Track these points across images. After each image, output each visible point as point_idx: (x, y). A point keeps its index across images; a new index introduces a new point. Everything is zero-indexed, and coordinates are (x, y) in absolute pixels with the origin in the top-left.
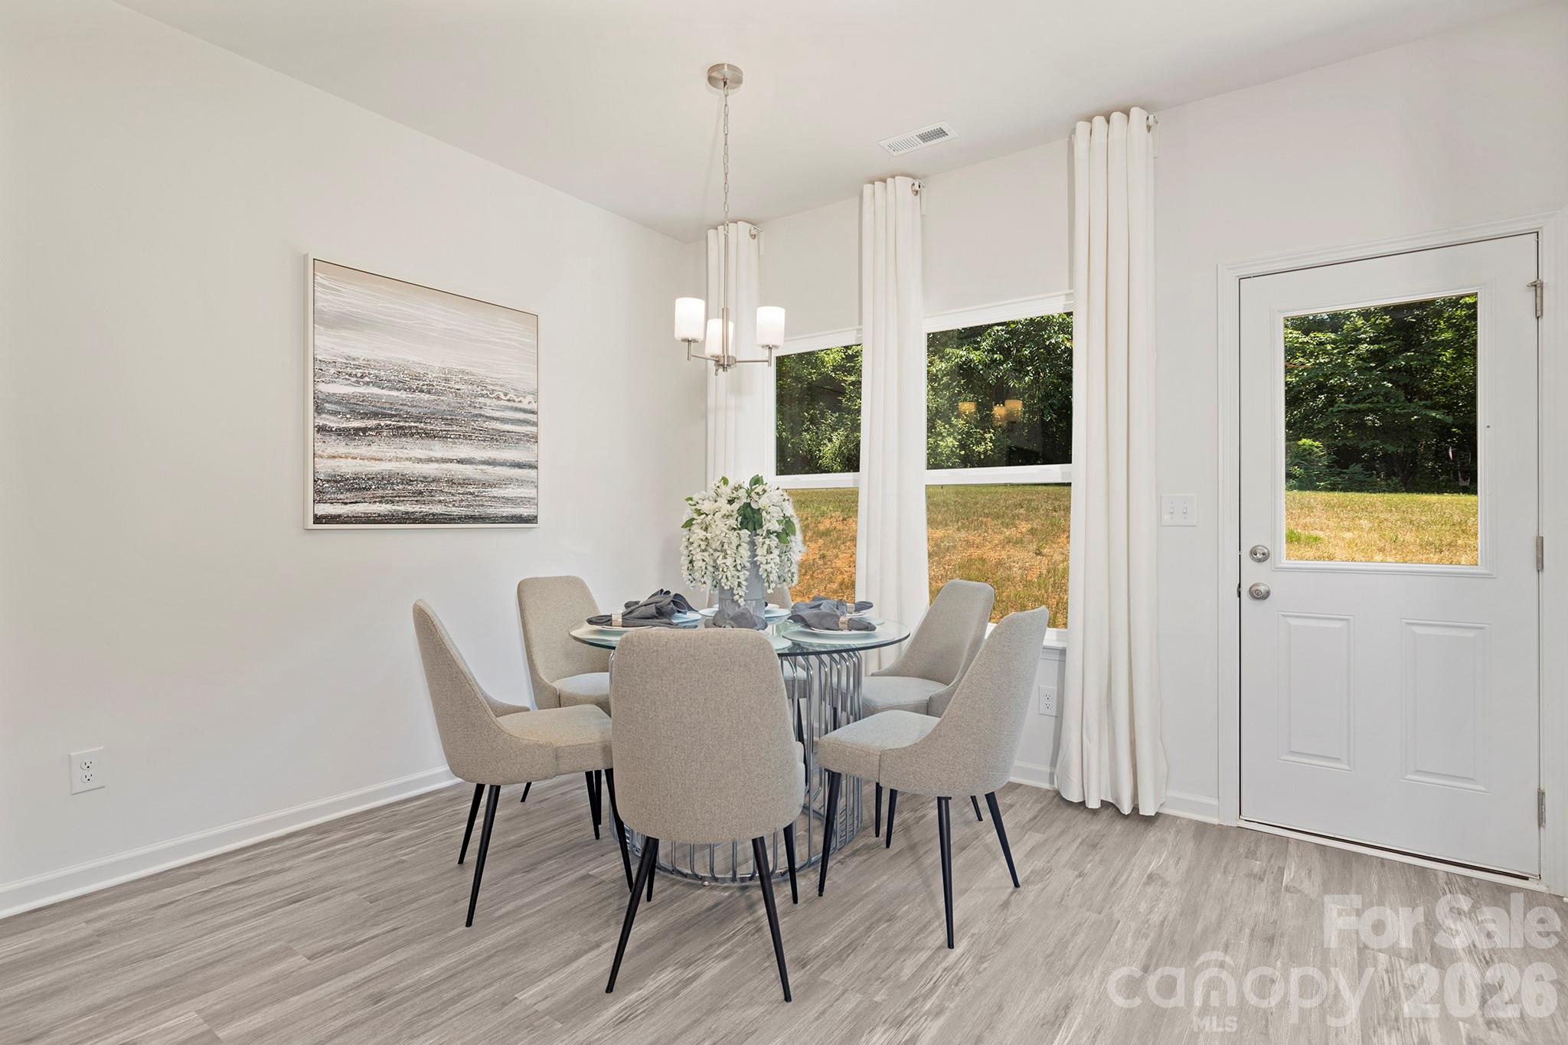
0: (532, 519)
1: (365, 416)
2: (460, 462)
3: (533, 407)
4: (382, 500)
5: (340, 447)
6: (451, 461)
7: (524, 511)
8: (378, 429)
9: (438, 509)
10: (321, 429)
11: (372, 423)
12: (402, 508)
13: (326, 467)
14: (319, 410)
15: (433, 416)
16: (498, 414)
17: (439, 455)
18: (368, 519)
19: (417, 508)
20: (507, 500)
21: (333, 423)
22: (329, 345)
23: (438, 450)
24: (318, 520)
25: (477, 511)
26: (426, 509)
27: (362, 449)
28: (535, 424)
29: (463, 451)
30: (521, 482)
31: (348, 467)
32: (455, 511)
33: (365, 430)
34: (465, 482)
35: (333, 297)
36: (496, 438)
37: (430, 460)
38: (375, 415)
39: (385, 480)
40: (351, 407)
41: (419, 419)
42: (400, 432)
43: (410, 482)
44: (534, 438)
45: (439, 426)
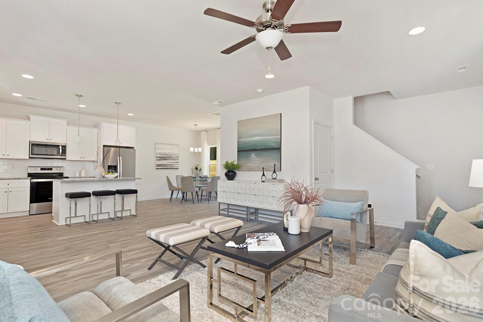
0: (178, 169)
1: (161, 158)
2: (170, 162)
3: (178, 156)
4: (162, 167)
5: (158, 161)
6: (169, 162)
7: (177, 168)
8: (162, 159)
9: (168, 168)
10: (157, 160)
11: (161, 159)
12: (164, 167)
13: (157, 163)
14: (157, 158)
15: (167, 158)
16: (174, 157)
17: (168, 162)
18: (161, 169)
19: (165, 167)
20: (175, 166)
21: (158, 159)
22: (158, 151)
23: (168, 161)
24: (156, 169)
25: (172, 168)
26: (166, 168)
27: (160, 161)
28: (178, 158)
29: (170, 161)
30: (177, 164)
31: (159, 163)
32: (170, 168)
33: (161, 160)
34: (171, 165)
35: (158, 146)
36: (174, 159)
37: (167, 162)
38: (162, 158)
39: (162, 165)
40: (160, 157)
41: (166, 158)
42: (164, 159)
43: (165, 165)
44: (178, 159)
45: (168, 159)
